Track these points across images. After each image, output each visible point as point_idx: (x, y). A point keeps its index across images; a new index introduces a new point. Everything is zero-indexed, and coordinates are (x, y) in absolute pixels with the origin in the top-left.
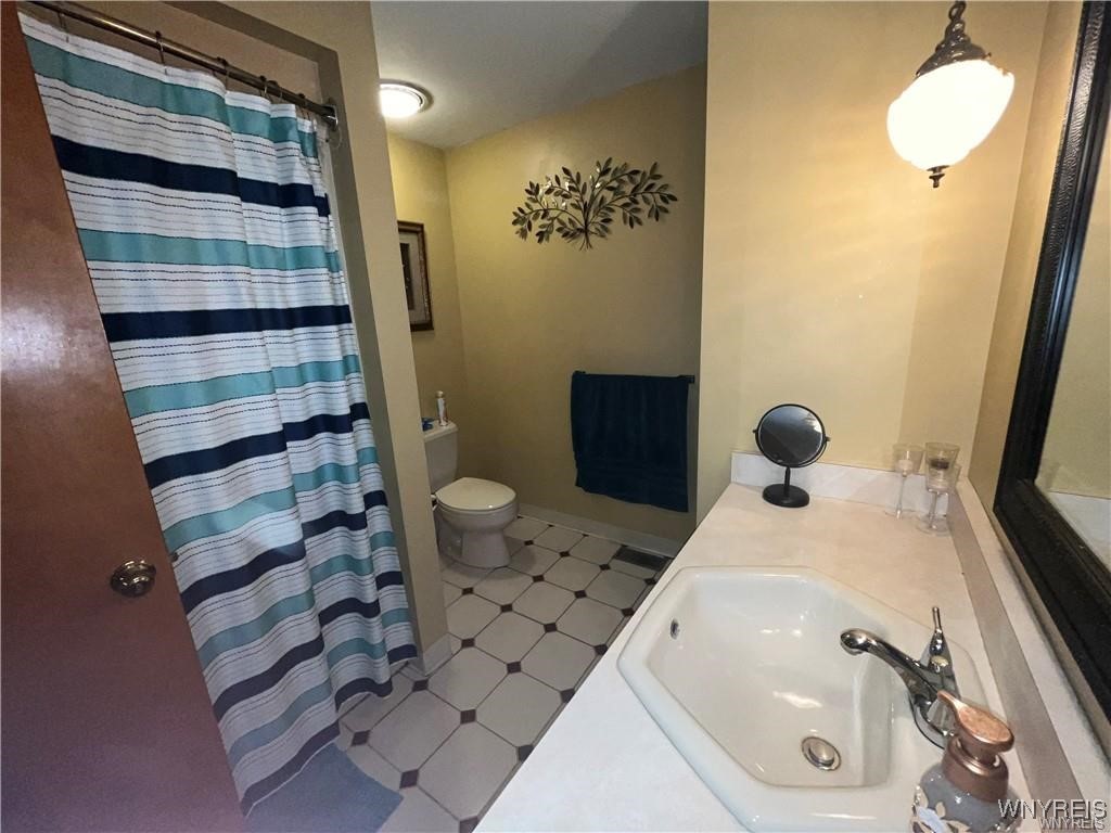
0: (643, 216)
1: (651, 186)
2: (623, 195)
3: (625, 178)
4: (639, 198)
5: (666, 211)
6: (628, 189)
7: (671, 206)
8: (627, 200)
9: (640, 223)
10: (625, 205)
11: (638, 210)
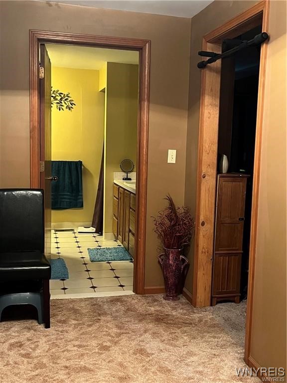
0: (64, 108)
1: (67, 99)
2: (57, 99)
3: (58, 94)
4: (62, 102)
5: (72, 108)
6: (59, 98)
7: (73, 106)
8: (58, 102)
9: (63, 109)
10: (58, 103)
11: (62, 105)
